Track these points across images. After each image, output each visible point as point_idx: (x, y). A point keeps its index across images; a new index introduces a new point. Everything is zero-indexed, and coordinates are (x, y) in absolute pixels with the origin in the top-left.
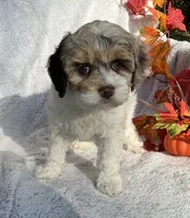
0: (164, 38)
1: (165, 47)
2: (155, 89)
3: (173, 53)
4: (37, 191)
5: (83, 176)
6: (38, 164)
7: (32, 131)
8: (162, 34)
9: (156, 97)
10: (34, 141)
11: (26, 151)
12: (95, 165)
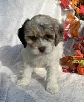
0: (77, 20)
1: (78, 24)
2: (73, 43)
3: (82, 27)
4: (18, 92)
5: (40, 85)
6: (18, 79)
7: (15, 63)
8: (76, 18)
9: (74, 47)
10: (16, 68)
11: (13, 72)
12: (45, 79)
